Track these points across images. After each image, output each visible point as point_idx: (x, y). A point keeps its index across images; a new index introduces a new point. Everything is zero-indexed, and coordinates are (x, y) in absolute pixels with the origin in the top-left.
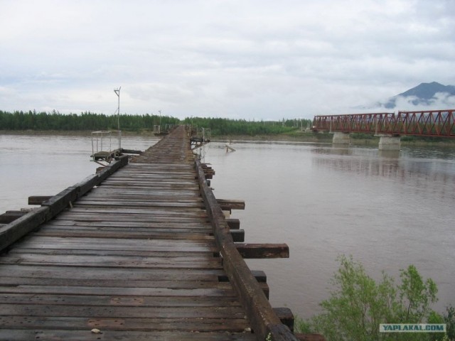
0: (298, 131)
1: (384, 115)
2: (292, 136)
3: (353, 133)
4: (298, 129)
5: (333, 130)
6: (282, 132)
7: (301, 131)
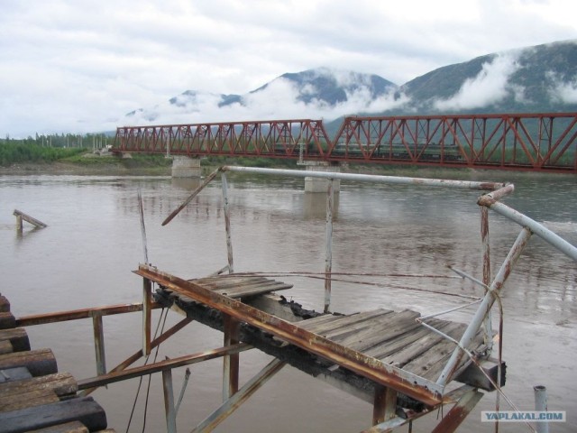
0: (87, 155)
2: (80, 163)
3: (205, 158)
4: (85, 150)
5: (173, 152)
6: (59, 157)
7: (93, 155)
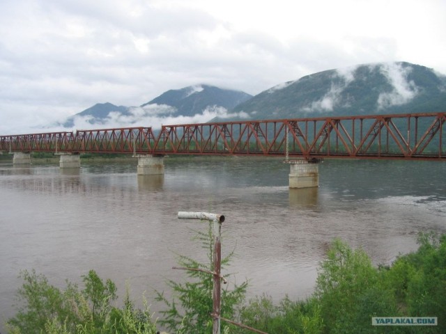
1: (63, 134)
